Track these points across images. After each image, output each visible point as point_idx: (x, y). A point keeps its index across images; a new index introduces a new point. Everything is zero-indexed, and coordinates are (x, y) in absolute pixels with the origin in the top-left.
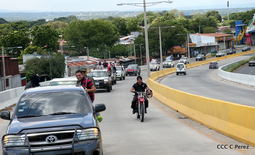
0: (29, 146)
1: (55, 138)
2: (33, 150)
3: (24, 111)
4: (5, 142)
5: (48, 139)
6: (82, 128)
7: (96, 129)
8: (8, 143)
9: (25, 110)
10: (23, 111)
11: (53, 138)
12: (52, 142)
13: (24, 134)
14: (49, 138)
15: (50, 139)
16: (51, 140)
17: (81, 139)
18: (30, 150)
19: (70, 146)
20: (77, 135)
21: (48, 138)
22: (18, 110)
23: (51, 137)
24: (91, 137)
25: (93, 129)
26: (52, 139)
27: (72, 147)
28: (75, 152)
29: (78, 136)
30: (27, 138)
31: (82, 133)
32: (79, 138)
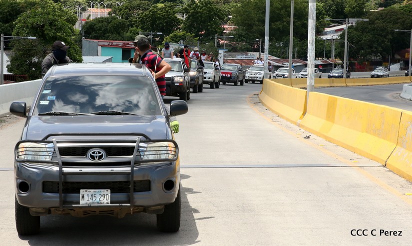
0: (61, 163)
1: (102, 153)
2: (66, 170)
4: (20, 154)
5: (91, 155)
6: (148, 140)
7: (172, 143)
8: (25, 155)
9: (51, 101)
10: (47, 104)
11: (99, 153)
12: (97, 161)
13: (52, 142)
14: (93, 153)
15: (95, 155)
16: (97, 157)
17: (145, 158)
18: (61, 171)
19: (127, 169)
20: (140, 152)
21: (90, 152)
22: (39, 103)
23: (97, 150)
24: (163, 157)
25: (166, 144)
26: (98, 155)
27: (131, 170)
28: (135, 179)
29: (141, 154)
30: (57, 150)
31: (148, 149)
32: (142, 157)
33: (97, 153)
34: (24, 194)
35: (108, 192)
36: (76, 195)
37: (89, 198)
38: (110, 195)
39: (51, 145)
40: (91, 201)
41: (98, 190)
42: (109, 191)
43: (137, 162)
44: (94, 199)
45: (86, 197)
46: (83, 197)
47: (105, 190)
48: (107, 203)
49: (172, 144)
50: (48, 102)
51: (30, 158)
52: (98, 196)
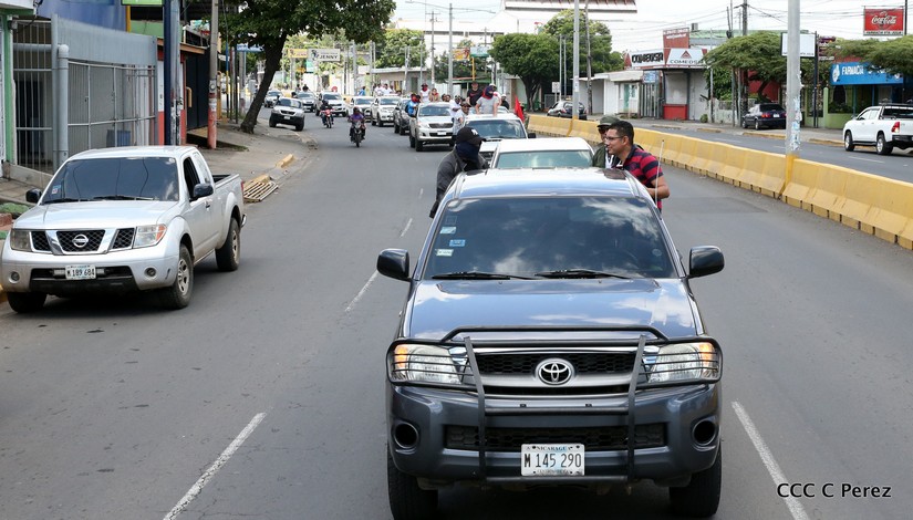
0: (481, 388)
1: (567, 367)
3: (453, 253)
4: (399, 366)
5: (543, 370)
6: (661, 340)
7: (708, 343)
8: (409, 369)
9: (457, 250)
10: (450, 255)
11: (561, 367)
13: (462, 344)
14: (549, 367)
15: (552, 371)
16: (555, 375)
17: (654, 378)
18: (482, 403)
20: (644, 365)
21: (542, 366)
22: (433, 252)
23: (555, 362)
25: (697, 346)
26: (558, 371)
27: (629, 405)
28: (636, 423)
30: (473, 360)
31: (660, 359)
33: (555, 368)
34: (406, 451)
35: (579, 450)
36: (514, 454)
37: (540, 461)
38: (583, 454)
39: (460, 350)
40: (543, 468)
41: (558, 446)
42: (582, 446)
44: (551, 463)
45: (534, 460)
46: (528, 459)
47: (574, 446)
48: (579, 474)
49: (709, 348)
50: (451, 251)
52: (559, 458)
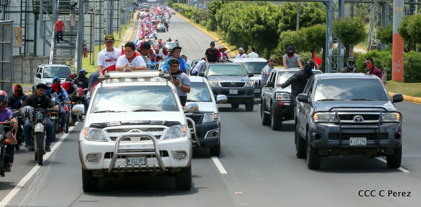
0: (340, 123)
2: (343, 127)
6: (386, 111)
11: (360, 118)
12: (359, 122)
14: (357, 118)
16: (359, 120)
17: (385, 121)
19: (376, 127)
21: (355, 117)
23: (358, 116)
24: (394, 120)
25: (395, 113)
27: (378, 127)
28: (380, 131)
29: (383, 118)
30: (337, 116)
32: (383, 120)
34: (318, 141)
35: (365, 139)
36: (348, 141)
37: (354, 142)
39: (334, 113)
40: (356, 144)
41: (359, 138)
43: (381, 123)
45: (353, 141)
46: (351, 141)
48: (365, 145)
49: (398, 114)
51: (320, 120)
52: (360, 141)
